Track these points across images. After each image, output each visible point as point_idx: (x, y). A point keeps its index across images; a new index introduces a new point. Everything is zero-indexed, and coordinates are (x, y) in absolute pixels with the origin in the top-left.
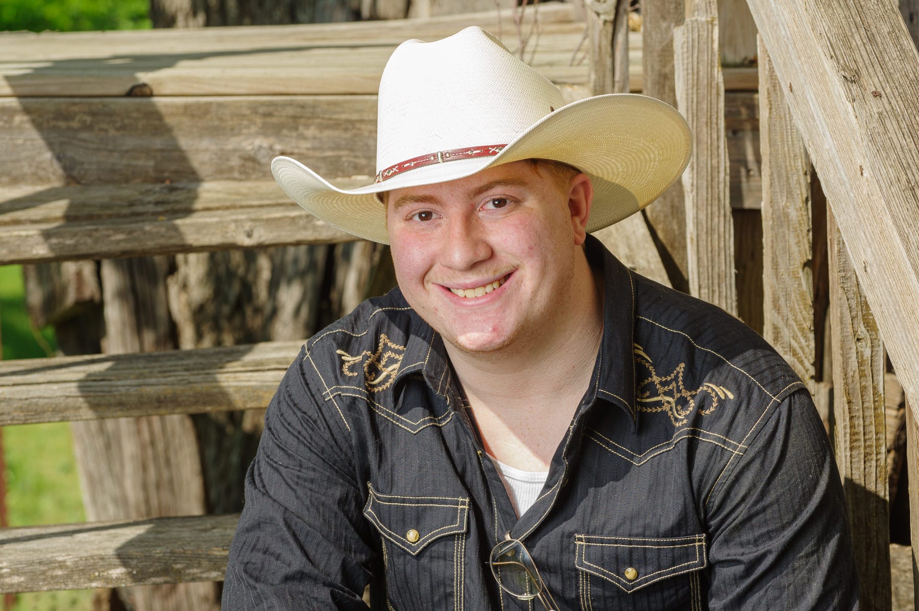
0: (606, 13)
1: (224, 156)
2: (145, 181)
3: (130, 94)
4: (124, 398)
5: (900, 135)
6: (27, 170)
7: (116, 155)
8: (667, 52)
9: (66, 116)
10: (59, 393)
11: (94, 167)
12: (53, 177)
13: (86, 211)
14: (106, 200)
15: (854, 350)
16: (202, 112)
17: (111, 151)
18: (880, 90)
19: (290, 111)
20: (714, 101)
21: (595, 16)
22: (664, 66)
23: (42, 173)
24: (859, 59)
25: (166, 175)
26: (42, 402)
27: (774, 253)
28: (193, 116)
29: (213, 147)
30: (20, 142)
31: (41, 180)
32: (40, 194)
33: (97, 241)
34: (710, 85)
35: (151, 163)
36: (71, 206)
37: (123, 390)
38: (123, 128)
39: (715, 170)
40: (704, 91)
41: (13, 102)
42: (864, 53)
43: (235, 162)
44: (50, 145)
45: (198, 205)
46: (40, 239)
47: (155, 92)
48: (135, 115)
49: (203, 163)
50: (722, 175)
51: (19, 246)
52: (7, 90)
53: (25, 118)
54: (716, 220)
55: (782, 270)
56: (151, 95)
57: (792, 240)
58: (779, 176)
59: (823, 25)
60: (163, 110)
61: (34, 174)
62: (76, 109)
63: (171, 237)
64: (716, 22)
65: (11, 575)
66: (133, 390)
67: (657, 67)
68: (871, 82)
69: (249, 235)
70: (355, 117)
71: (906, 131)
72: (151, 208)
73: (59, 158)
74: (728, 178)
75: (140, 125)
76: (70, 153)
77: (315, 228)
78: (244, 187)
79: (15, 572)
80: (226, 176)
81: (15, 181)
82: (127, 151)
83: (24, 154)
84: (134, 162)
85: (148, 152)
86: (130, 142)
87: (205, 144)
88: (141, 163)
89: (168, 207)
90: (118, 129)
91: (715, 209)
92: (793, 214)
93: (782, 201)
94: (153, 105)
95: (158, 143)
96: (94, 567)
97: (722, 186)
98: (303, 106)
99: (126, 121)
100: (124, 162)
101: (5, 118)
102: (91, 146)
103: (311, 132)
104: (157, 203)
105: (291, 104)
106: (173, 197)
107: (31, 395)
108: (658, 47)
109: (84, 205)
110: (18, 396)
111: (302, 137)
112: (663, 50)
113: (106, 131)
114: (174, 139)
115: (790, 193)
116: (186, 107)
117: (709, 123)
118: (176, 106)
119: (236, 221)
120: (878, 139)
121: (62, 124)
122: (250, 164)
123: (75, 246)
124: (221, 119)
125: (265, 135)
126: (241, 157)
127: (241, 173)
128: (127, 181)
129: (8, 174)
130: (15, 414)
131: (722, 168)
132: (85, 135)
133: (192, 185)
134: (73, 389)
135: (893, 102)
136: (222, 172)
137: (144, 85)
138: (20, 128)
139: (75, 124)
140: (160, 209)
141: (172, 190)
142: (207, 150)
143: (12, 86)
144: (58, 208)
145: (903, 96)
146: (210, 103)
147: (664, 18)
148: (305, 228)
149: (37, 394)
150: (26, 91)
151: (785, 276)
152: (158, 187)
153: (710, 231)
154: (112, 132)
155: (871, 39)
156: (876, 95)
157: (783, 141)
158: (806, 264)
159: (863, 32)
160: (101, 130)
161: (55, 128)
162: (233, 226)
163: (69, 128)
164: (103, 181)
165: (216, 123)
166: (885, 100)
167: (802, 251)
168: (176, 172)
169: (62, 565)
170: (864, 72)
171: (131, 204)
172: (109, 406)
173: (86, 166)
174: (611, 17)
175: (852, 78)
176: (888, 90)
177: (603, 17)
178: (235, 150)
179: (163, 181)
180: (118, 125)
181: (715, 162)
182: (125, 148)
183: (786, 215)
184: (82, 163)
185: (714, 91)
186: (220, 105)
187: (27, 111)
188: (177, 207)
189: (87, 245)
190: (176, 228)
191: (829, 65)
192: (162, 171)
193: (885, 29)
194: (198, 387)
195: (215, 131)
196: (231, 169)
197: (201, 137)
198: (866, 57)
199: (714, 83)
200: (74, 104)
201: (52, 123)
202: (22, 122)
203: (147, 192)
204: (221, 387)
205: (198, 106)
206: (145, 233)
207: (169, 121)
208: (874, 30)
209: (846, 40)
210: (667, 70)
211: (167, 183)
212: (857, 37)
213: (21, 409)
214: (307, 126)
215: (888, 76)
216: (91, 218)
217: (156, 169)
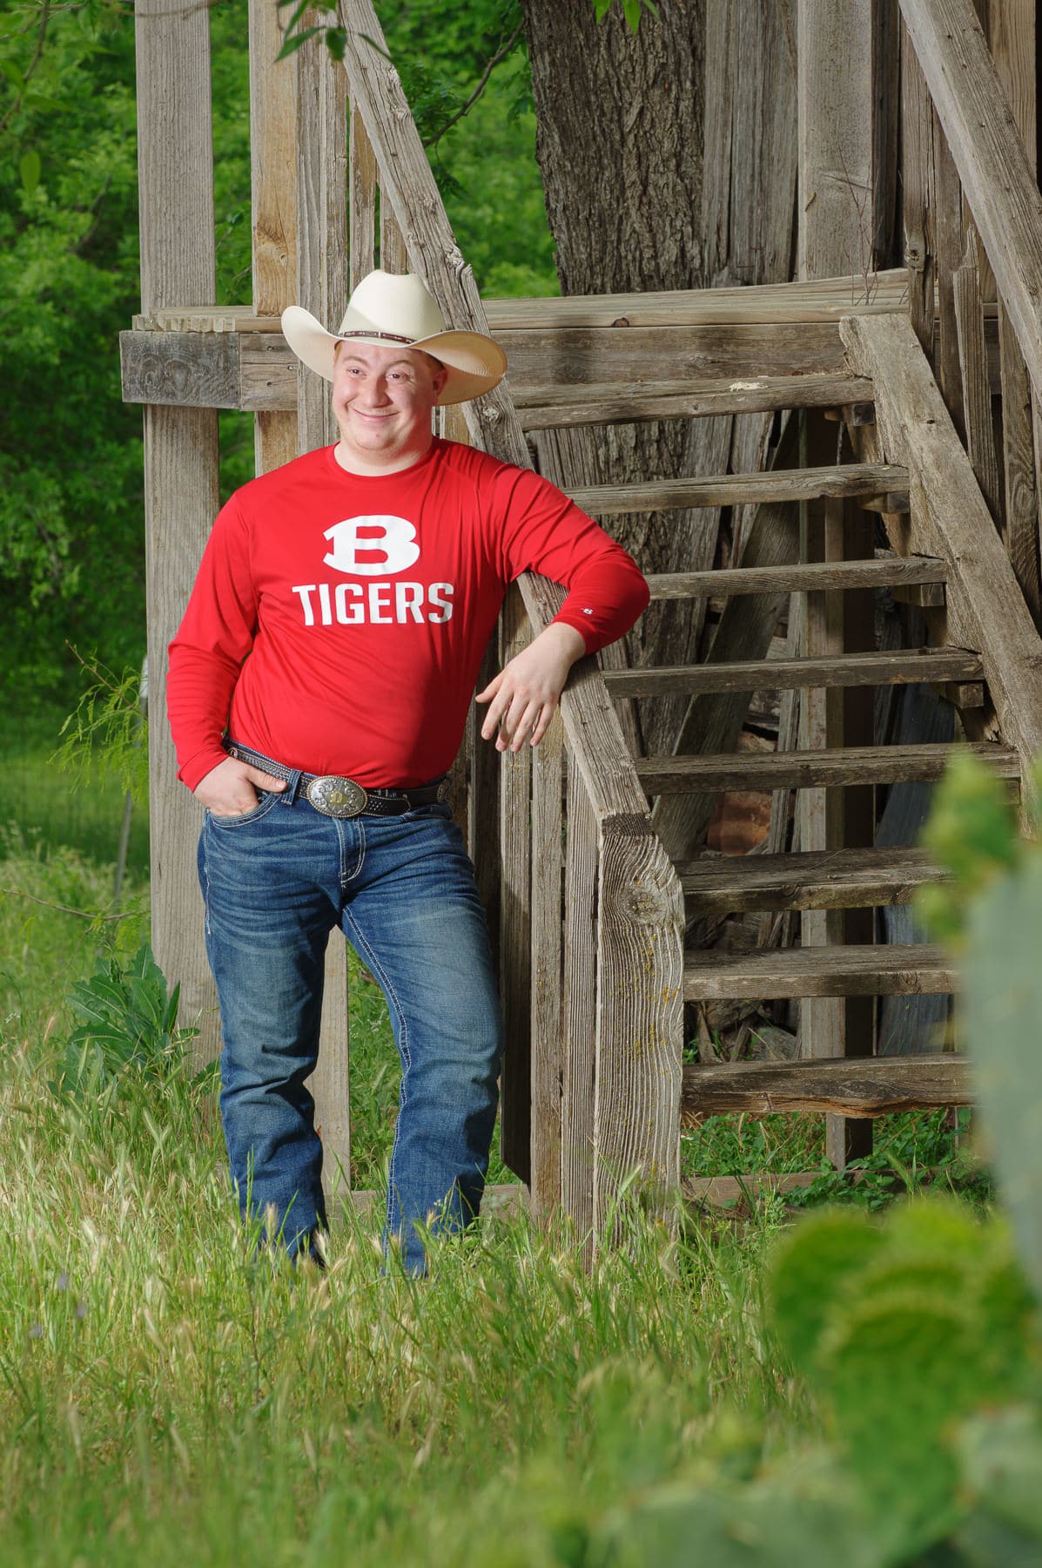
0: (919, 267)
1: (675, 364)
2: (625, 382)
3: (615, 326)
7: (607, 365)
9: (575, 341)
11: (593, 373)
16: (664, 334)
17: (604, 363)
19: (717, 335)
21: (911, 269)
23: (559, 377)
25: (638, 378)
28: (655, 339)
29: (668, 359)
30: (544, 357)
31: (559, 381)
33: (601, 413)
35: (629, 371)
38: (611, 347)
39: (979, 357)
43: (682, 368)
47: (631, 324)
48: (618, 339)
50: (983, 360)
51: (554, 416)
55: (1013, 409)
56: (628, 327)
59: (1020, 265)
62: (581, 336)
63: (648, 410)
64: (979, 268)
69: (696, 410)
70: (759, 338)
72: (632, 397)
75: (622, 346)
78: (688, 383)
80: (677, 378)
82: (614, 363)
84: (618, 370)
85: (627, 364)
86: (615, 357)
87: (662, 356)
88: (622, 369)
89: (643, 396)
90: (608, 348)
95: (633, 357)
98: (725, 331)
99: (613, 343)
100: (612, 370)
101: (539, 341)
102: (590, 360)
103: (731, 348)
105: (716, 330)
106: (644, 389)
111: (725, 351)
113: (600, 350)
116: (651, 332)
118: (644, 334)
121: (572, 345)
122: (692, 369)
124: (673, 341)
125: (701, 351)
126: (686, 366)
127: (686, 375)
131: (983, 357)
132: (587, 353)
137: (624, 320)
139: (580, 345)
141: (643, 387)
142: (664, 362)
146: (666, 331)
151: (1014, 414)
152: (634, 384)
153: (977, 394)
154: (603, 350)
158: (1026, 407)
160: (597, 349)
161: (568, 349)
162: (685, 404)
163: (577, 349)
164: (598, 382)
165: (670, 343)
167: (1023, 398)
168: (645, 376)
173: (588, 373)
174: (922, 270)
175: (1033, 293)
177: (917, 270)
178: (682, 361)
179: (636, 382)
180: (608, 345)
181: (978, 352)
182: (612, 361)
184: (585, 371)
186: (672, 331)
192: (636, 376)
195: (669, 348)
196: (680, 373)
197: (660, 352)
200: (580, 333)
201: (566, 346)
202: (546, 344)
203: (627, 388)
205: (659, 333)
206: (632, 407)
211: (640, 383)
214: (729, 344)
216: (594, 401)
217: (632, 374)
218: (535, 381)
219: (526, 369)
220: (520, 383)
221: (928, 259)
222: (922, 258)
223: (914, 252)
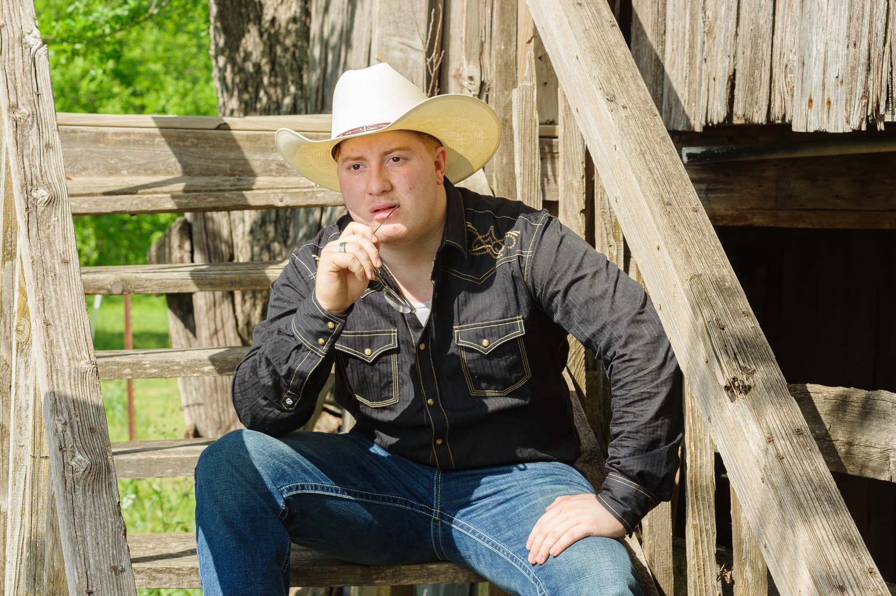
0: (474, 91)
1: (267, 163)
2: (225, 175)
3: (218, 128)
4: (213, 281)
5: (637, 128)
6: (161, 167)
7: (210, 161)
8: (508, 107)
9: (184, 139)
10: (178, 277)
11: (198, 167)
12: (175, 172)
13: (193, 188)
14: (204, 184)
15: (608, 252)
16: (258, 139)
17: (207, 159)
18: (626, 105)
20: (533, 129)
21: (468, 92)
22: (506, 115)
23: (169, 169)
24: (615, 90)
25: (236, 172)
26: (169, 281)
27: (565, 205)
28: (251, 141)
29: (262, 158)
30: (158, 152)
31: (169, 173)
32: (169, 180)
33: (199, 201)
34: (531, 120)
35: (229, 166)
36: (186, 186)
37: (213, 276)
38: (214, 146)
39: (533, 166)
40: (528, 123)
41: (157, 131)
42: (618, 87)
43: (274, 166)
44: (175, 154)
45: (254, 187)
46: (170, 199)
47: (231, 128)
48: (220, 140)
49: (257, 167)
50: (537, 169)
51: (157, 202)
52: (153, 124)
53: (163, 139)
54: (533, 193)
55: (569, 214)
56: (229, 129)
57: (575, 198)
58: (569, 163)
59: (595, 73)
60: (237, 138)
61: (165, 170)
62: (188, 135)
63: (239, 200)
64: (535, 87)
65: (150, 368)
66: (217, 276)
67: (502, 115)
68: (622, 100)
69: (281, 201)
71: (640, 125)
72: (229, 188)
73: (180, 161)
74: (540, 170)
75: (223, 145)
76: (185, 159)
77: (317, 198)
78: (278, 179)
79: (153, 367)
80: (268, 174)
81: (155, 173)
82: (216, 159)
83: (160, 159)
84: (219, 165)
85: (227, 160)
86: (217, 154)
87: (259, 156)
88: (222, 165)
89: (238, 187)
90: (211, 147)
91: (533, 187)
92: (576, 184)
93: (570, 177)
94: (231, 134)
95: (232, 155)
96: (195, 365)
97: (536, 175)
99: (216, 143)
100: (214, 165)
101: (151, 139)
102: (196, 155)
104: (231, 186)
106: (240, 183)
107: (163, 277)
108: (503, 105)
109: (192, 186)
110: (155, 278)
112: (505, 106)
113: (205, 148)
114: (242, 153)
115: (574, 173)
116: (248, 136)
117: (530, 141)
118: (242, 136)
119: (274, 193)
120: (625, 129)
121: (181, 143)
122: (281, 168)
123: (187, 203)
124: (266, 143)
126: (277, 165)
127: (276, 173)
128: (215, 175)
129: (151, 170)
130: (154, 288)
131: (537, 165)
132: (193, 150)
133: (251, 178)
134: (187, 275)
135: (633, 111)
136: (267, 172)
137: (226, 124)
138: (158, 145)
139: (188, 144)
140: (233, 188)
141: (239, 180)
142: (258, 160)
143: (156, 122)
144: (179, 187)
145: (639, 108)
146: (261, 135)
147: (506, 89)
148: (311, 198)
149: (166, 277)
150: (163, 125)
151: (571, 217)
152: (232, 178)
153: (530, 199)
154: (208, 149)
155: (622, 80)
156: (624, 107)
157: (571, 145)
158: (582, 211)
159: (617, 76)
160: (202, 147)
161: (177, 146)
162: (272, 196)
163: (185, 146)
164: (202, 175)
165: (264, 145)
166: (629, 110)
167: (579, 203)
168: (242, 171)
169: (178, 364)
170: (617, 96)
171: (218, 186)
172: (204, 285)
173: (193, 166)
174: (477, 93)
175: (611, 99)
176: (630, 105)
177: (473, 93)
178: (274, 160)
179: (235, 176)
180: (211, 145)
181: (533, 161)
182: (214, 157)
183: (572, 185)
184: (191, 165)
185: (533, 124)
186: (266, 136)
187: (164, 135)
188: (242, 187)
189: (194, 203)
190: (243, 196)
191: (599, 94)
192: (235, 171)
193: (629, 75)
194: (254, 276)
195: (263, 150)
196: (271, 170)
197: (255, 152)
198: (619, 89)
199: (534, 119)
200: (188, 133)
201: (176, 143)
202: (159, 141)
203: (226, 181)
204: (266, 277)
205: (255, 136)
206: (225, 198)
207: (241, 143)
208: (623, 75)
209: (608, 81)
210: (507, 117)
211: (237, 177)
212: (614, 78)
213: (157, 285)
215: (631, 98)
216: (196, 191)
217: (231, 169)
218: (149, 172)
219: (142, 161)
220: (136, 173)
221: (482, 84)
222: (478, 84)
223: (471, 78)
